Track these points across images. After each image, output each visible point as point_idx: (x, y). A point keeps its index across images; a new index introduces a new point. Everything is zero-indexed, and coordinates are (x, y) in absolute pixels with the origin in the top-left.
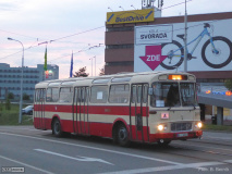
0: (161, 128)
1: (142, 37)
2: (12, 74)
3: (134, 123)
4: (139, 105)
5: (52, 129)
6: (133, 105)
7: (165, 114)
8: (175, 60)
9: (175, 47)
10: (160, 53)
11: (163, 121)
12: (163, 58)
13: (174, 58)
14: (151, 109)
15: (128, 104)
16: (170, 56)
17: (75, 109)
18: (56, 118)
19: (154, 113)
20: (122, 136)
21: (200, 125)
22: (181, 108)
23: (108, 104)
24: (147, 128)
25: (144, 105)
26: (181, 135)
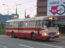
0: (45, 34)
1: (50, 3)
2: (3, 17)
3: (37, 33)
4: (38, 27)
5: (12, 35)
6: (37, 27)
7: (47, 30)
8: (62, 12)
9: (62, 7)
10: (57, 9)
11: (46, 32)
12: (58, 11)
13: (62, 11)
14: (42, 28)
15: (35, 27)
16: (60, 10)
17: (19, 29)
18: (13, 32)
19: (43, 29)
20: (33, 37)
21: (59, 33)
22: (52, 28)
23: (29, 27)
24: (41, 34)
25: (40, 27)
26: (52, 37)
